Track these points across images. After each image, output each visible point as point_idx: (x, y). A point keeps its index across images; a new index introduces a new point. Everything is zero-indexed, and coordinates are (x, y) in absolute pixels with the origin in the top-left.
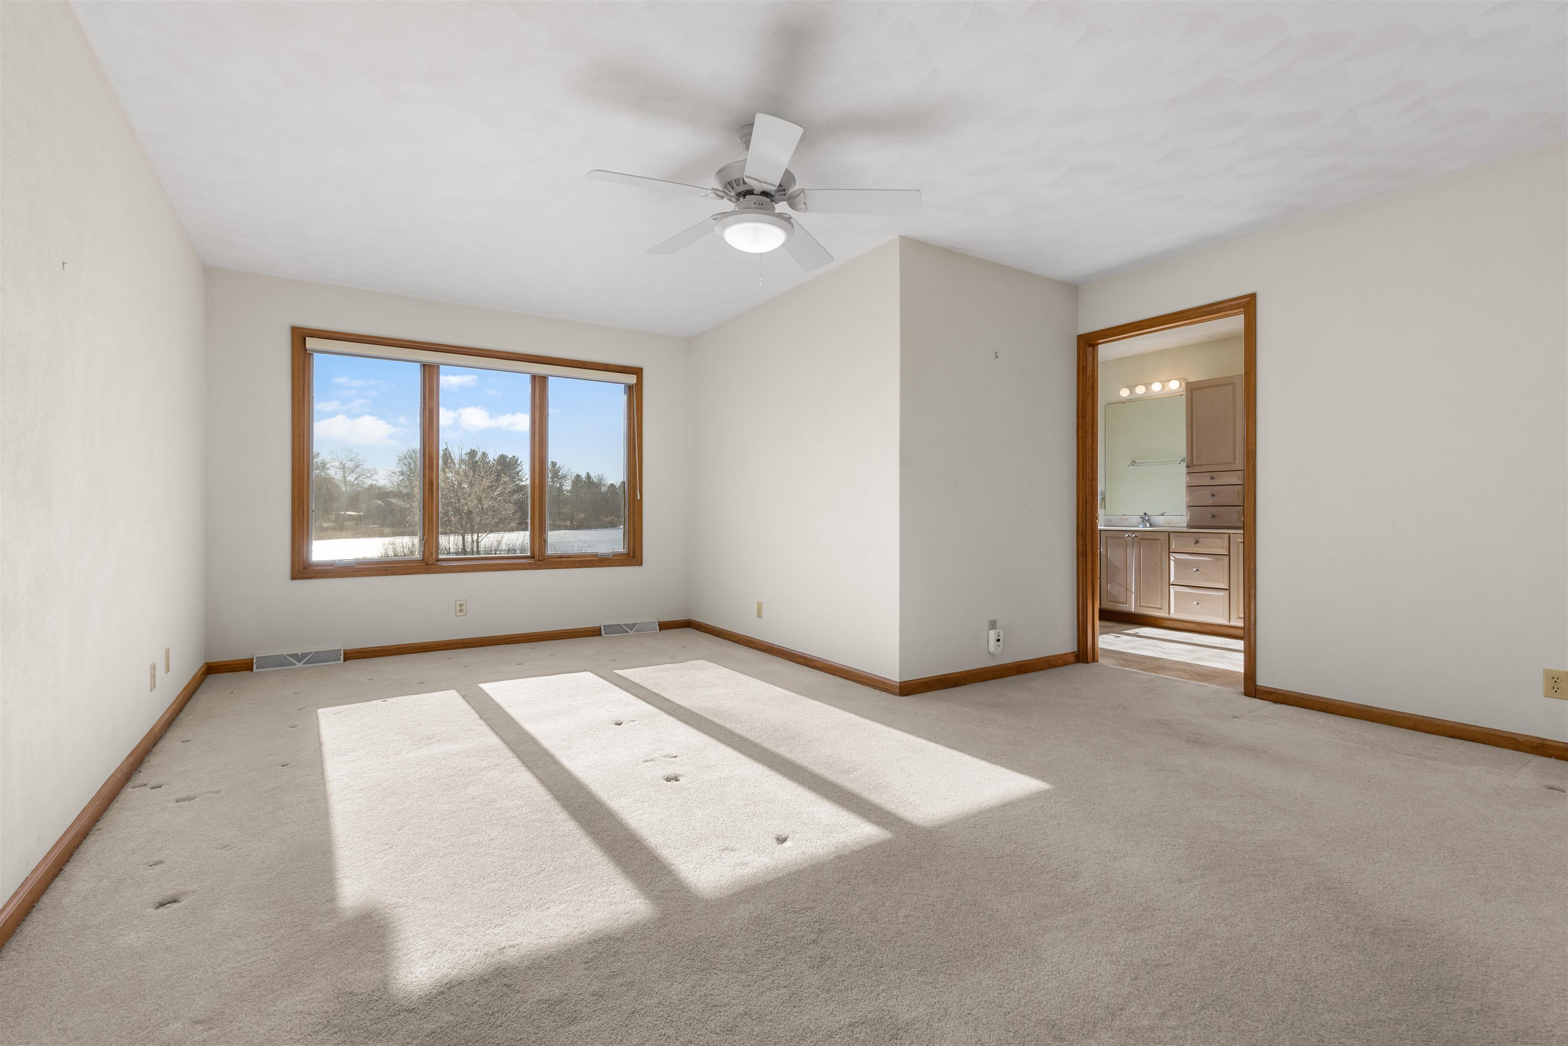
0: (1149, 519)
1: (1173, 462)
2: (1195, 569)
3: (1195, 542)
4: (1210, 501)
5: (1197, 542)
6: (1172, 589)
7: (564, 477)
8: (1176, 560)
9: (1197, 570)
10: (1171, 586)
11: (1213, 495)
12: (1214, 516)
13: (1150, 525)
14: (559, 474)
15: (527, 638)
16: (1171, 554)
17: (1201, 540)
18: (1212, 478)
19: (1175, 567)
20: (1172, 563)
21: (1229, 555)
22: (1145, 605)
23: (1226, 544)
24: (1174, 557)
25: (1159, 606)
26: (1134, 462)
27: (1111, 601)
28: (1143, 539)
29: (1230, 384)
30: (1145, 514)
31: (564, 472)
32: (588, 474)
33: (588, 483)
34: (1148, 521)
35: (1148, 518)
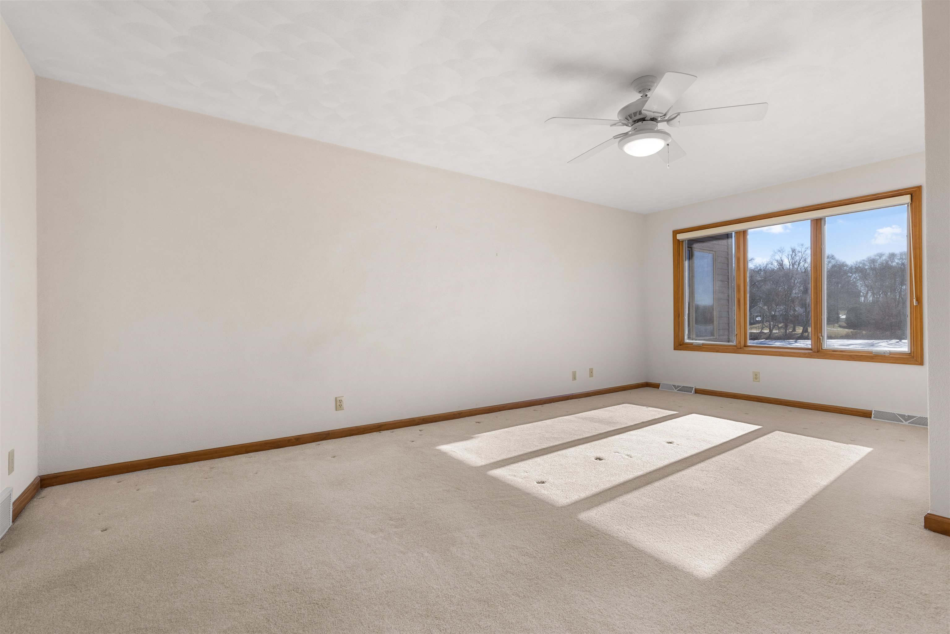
15: (803, 405)
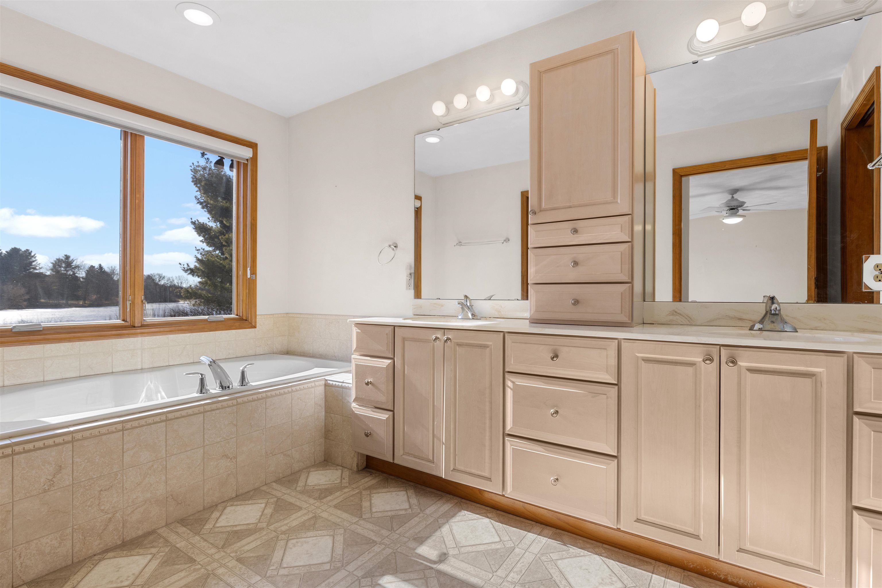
0: (472, 306)
1: (495, 242)
2: (552, 411)
3: (552, 355)
4: (572, 275)
5: (557, 356)
6: (510, 444)
7: (77, 267)
8: (516, 389)
9: (557, 412)
10: (507, 438)
11: (576, 263)
12: (576, 302)
13: (472, 315)
14: (72, 264)
16: (507, 375)
17: (564, 352)
18: (575, 231)
19: (515, 402)
20: (509, 393)
21: (618, 385)
22: (462, 468)
23: (613, 362)
24: (513, 382)
25: (486, 474)
26: (460, 242)
27: (409, 454)
28: (459, 345)
29: (607, 53)
30: (466, 297)
31: (78, 263)
32: (100, 265)
33: (100, 272)
34: (470, 308)
35: (470, 303)
